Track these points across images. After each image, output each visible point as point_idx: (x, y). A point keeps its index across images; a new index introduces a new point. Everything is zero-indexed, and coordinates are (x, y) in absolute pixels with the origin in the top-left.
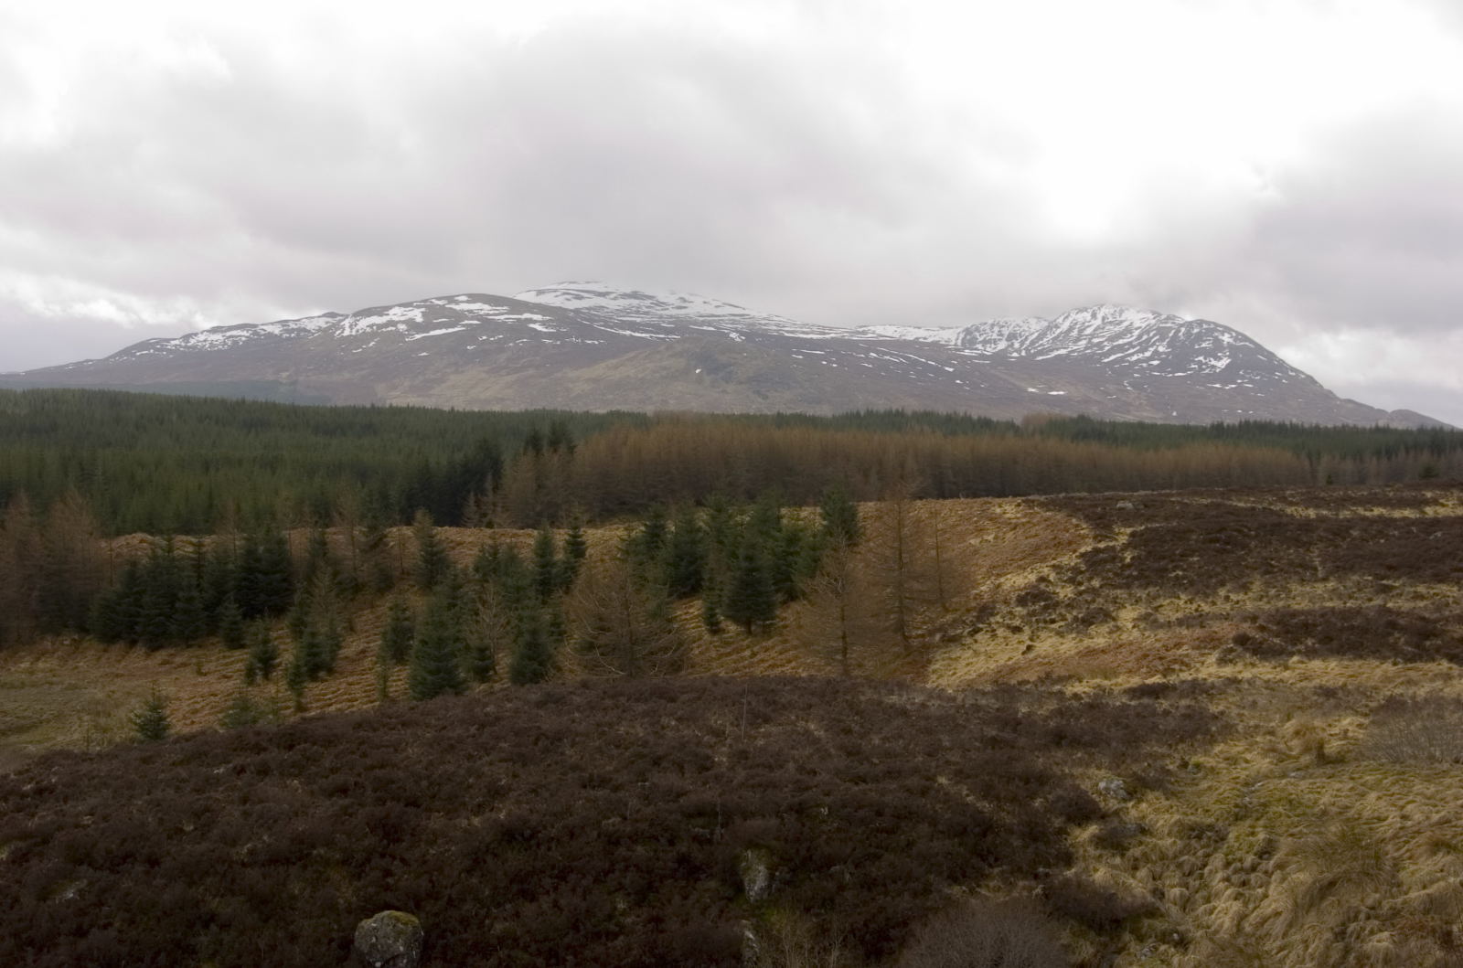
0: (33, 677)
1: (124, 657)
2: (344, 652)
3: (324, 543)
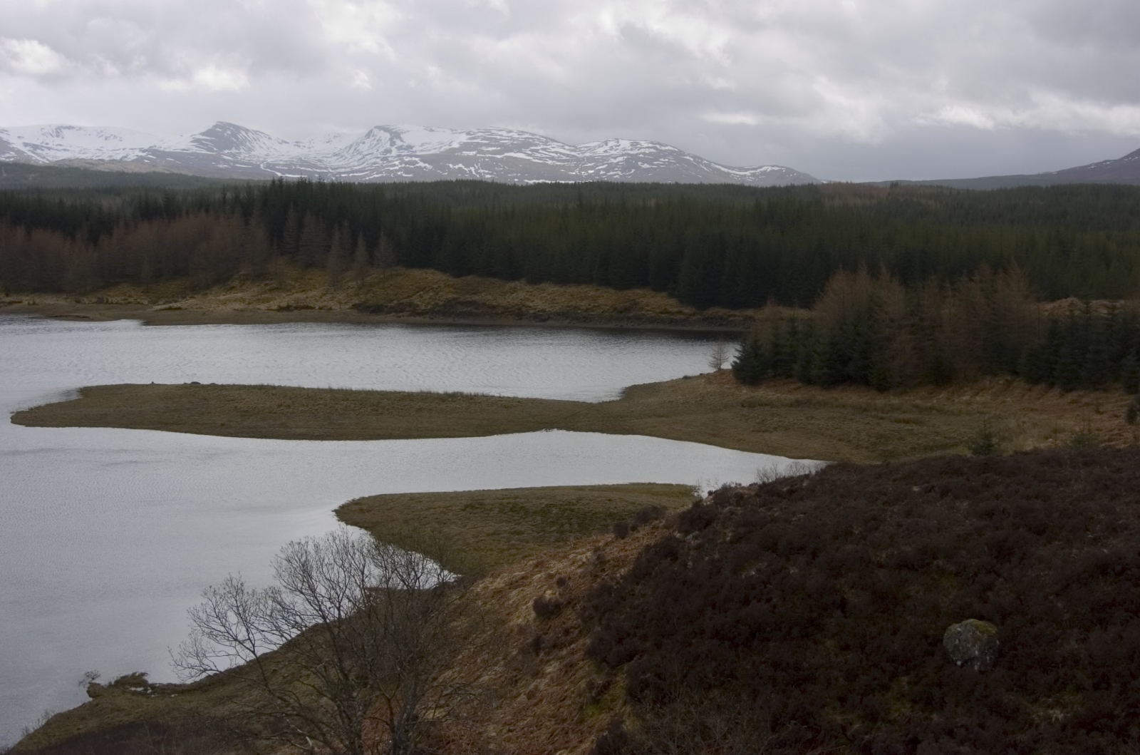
0: (970, 408)
1: (1042, 395)
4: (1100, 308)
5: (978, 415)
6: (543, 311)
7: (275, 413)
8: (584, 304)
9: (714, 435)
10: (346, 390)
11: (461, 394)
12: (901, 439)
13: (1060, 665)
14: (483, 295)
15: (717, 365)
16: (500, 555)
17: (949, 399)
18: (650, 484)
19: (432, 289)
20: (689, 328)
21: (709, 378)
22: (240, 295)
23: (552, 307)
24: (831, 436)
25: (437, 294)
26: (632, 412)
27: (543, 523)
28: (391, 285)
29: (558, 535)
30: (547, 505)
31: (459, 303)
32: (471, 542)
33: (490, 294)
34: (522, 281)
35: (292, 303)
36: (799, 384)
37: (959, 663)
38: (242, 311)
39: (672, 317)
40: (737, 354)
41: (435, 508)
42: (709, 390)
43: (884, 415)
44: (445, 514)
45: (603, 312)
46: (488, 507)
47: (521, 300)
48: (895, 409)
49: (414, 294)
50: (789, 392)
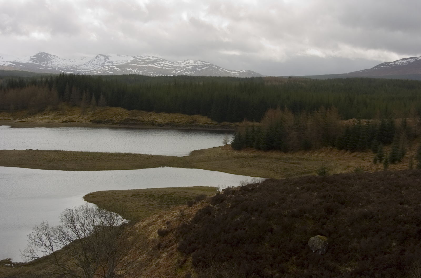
0: (317, 158)
1: (343, 154)
2: (406, 156)
4: (364, 122)
5: (320, 161)
6: (161, 123)
7: (61, 161)
8: (177, 120)
9: (225, 169)
10: (88, 152)
11: (131, 154)
12: (292, 170)
13: (350, 252)
14: (139, 117)
15: (226, 142)
16: (145, 213)
17: (310, 155)
18: (201, 187)
19: (120, 114)
20: (215, 129)
21: (223, 148)
22: (48, 116)
23: (164, 121)
24: (267, 169)
25: (122, 116)
26: (194, 160)
27: (161, 201)
28: (105, 113)
29: (167, 206)
30: (163, 195)
31: (130, 120)
32: (134, 208)
33: (142, 117)
34: (153, 112)
35: (67, 119)
36: (256, 150)
38: (48, 122)
39: (209, 125)
40: (233, 139)
41: (121, 196)
42: (222, 152)
43: (286, 161)
44: (125, 198)
45: (183, 123)
46: (141, 195)
47: (153, 119)
48: (290, 159)
49: (113, 117)
50: (252, 153)
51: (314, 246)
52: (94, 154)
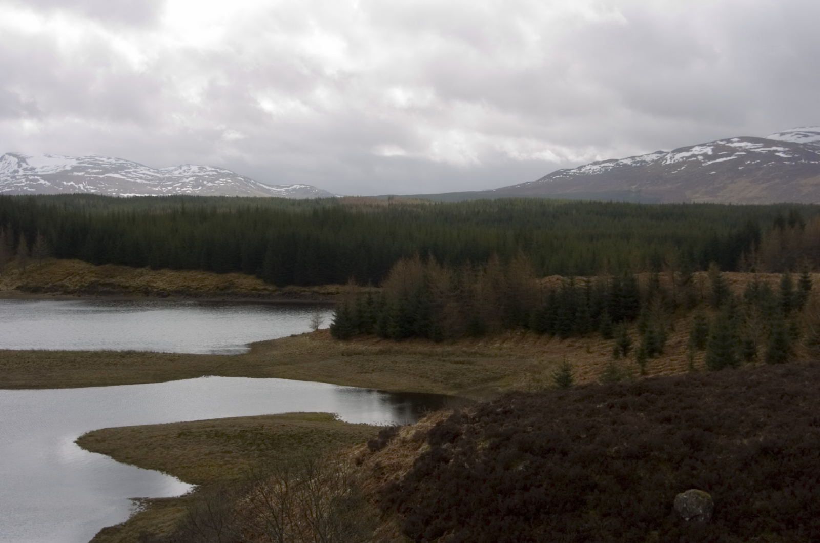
0: (501, 352)
1: (548, 342)
2: (668, 342)
3: (657, 281)
4: (580, 282)
6: (164, 289)
8: (194, 284)
9: (331, 377)
10: (45, 351)
11: (135, 352)
13: (758, 515)
14: (118, 278)
15: (315, 326)
16: (220, 469)
17: (485, 346)
18: (300, 413)
19: (79, 274)
20: (273, 301)
21: (310, 336)
23: (170, 286)
24: (414, 374)
25: (83, 278)
26: (264, 361)
27: (243, 445)
28: (47, 272)
29: (259, 452)
30: (241, 431)
31: (100, 284)
32: (194, 460)
33: (123, 278)
34: (147, 268)
36: (379, 339)
37: (687, 519)
39: (260, 293)
40: (334, 318)
41: (156, 437)
42: (315, 345)
43: (445, 359)
44: (166, 440)
45: (209, 290)
46: (198, 434)
47: (147, 281)
48: (450, 354)
49: (65, 278)
50: (373, 344)
51: (688, 509)
52: (61, 354)
